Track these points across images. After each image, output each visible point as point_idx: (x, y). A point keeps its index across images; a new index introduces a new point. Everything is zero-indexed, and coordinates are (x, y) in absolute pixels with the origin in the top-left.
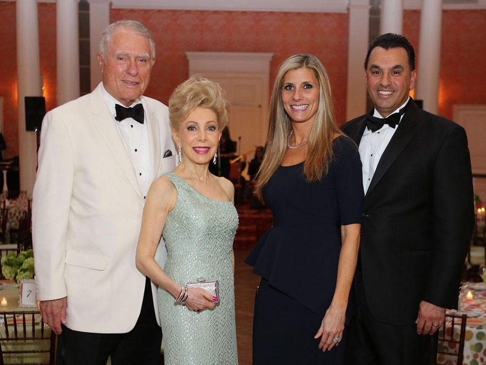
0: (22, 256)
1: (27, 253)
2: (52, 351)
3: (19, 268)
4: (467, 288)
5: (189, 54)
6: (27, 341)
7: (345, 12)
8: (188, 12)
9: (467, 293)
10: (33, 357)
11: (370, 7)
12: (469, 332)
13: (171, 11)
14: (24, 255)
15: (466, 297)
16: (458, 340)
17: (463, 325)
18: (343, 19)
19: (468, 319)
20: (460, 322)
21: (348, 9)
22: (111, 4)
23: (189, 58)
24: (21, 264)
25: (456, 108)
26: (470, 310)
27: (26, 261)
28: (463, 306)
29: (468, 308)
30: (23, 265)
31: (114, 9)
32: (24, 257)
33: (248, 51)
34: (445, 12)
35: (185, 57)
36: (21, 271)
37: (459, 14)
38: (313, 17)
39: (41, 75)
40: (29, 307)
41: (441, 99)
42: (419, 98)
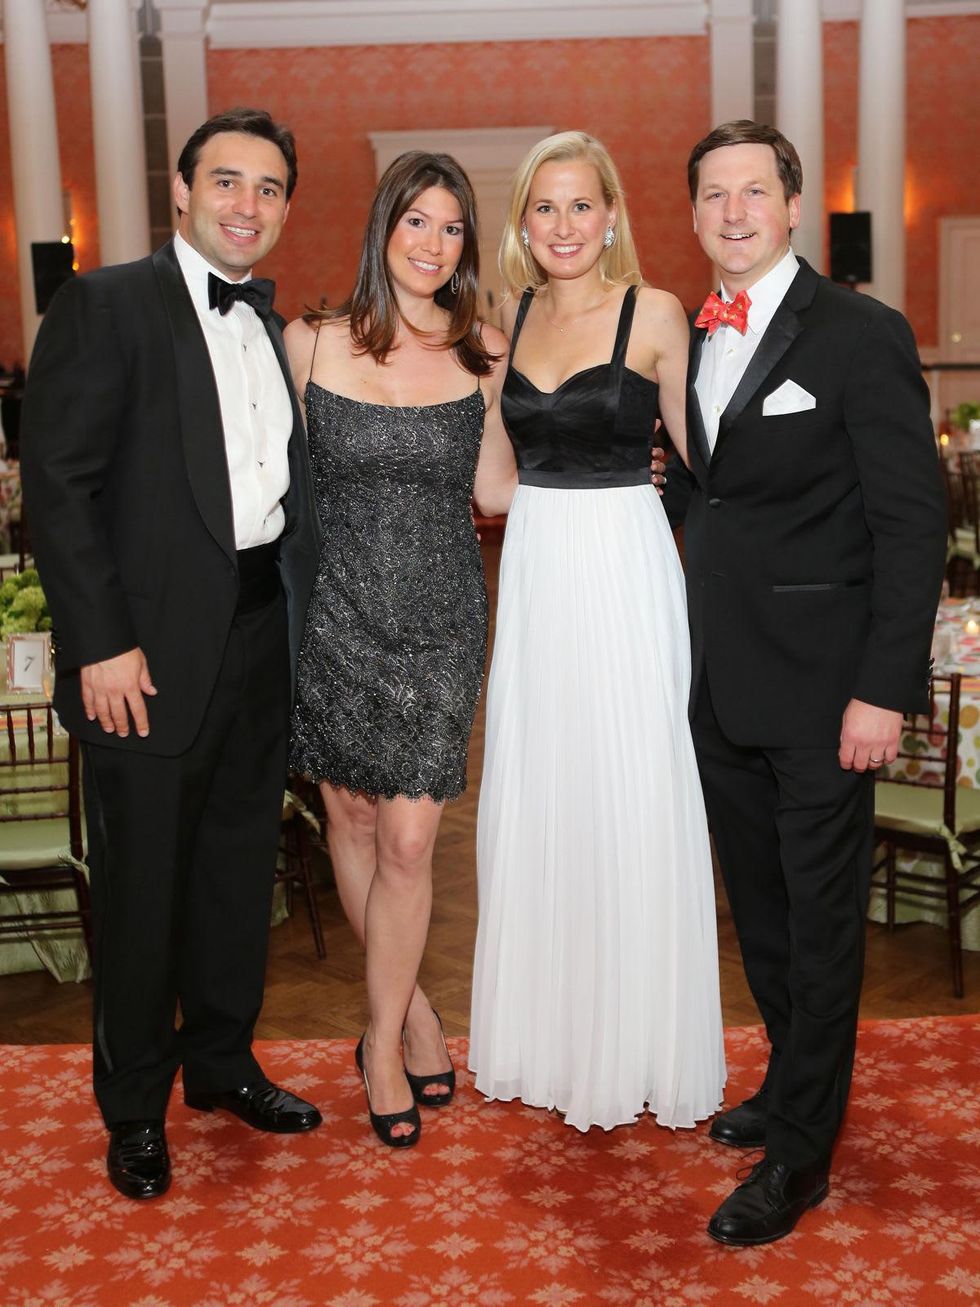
0: (12, 585)
1: (23, 578)
2: (72, 787)
3: (6, 611)
4: (969, 611)
5: (376, 137)
6: (19, 768)
7: (702, 32)
8: (370, 49)
9: (966, 623)
10: (33, 801)
11: (751, 20)
12: (970, 708)
13: (333, 48)
14: (17, 583)
15: (965, 632)
16: (945, 728)
17: (955, 694)
18: (696, 49)
19: (964, 681)
20: (948, 689)
21: (708, 27)
22: (207, 41)
23: (376, 145)
24: (9, 601)
25: (945, 224)
26: (974, 661)
27: (20, 594)
28: (959, 651)
29: (968, 655)
30: (15, 604)
31: (216, 51)
32: (16, 588)
33: (498, 124)
34: (911, 23)
35: (368, 144)
36: (9, 616)
37: (943, 25)
38: (633, 46)
39: (66, 195)
40: (29, 692)
41: (908, 210)
42: (864, 208)
